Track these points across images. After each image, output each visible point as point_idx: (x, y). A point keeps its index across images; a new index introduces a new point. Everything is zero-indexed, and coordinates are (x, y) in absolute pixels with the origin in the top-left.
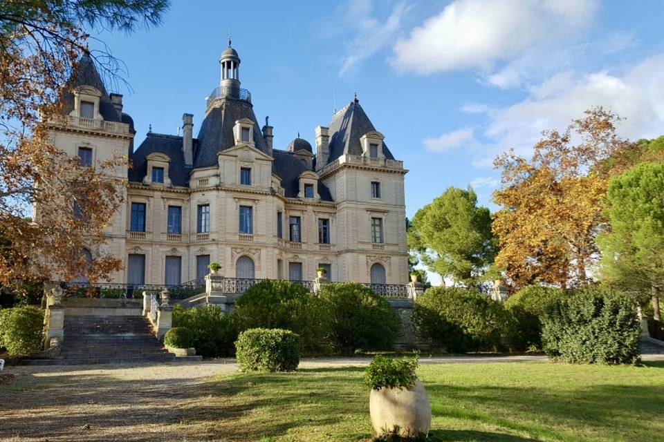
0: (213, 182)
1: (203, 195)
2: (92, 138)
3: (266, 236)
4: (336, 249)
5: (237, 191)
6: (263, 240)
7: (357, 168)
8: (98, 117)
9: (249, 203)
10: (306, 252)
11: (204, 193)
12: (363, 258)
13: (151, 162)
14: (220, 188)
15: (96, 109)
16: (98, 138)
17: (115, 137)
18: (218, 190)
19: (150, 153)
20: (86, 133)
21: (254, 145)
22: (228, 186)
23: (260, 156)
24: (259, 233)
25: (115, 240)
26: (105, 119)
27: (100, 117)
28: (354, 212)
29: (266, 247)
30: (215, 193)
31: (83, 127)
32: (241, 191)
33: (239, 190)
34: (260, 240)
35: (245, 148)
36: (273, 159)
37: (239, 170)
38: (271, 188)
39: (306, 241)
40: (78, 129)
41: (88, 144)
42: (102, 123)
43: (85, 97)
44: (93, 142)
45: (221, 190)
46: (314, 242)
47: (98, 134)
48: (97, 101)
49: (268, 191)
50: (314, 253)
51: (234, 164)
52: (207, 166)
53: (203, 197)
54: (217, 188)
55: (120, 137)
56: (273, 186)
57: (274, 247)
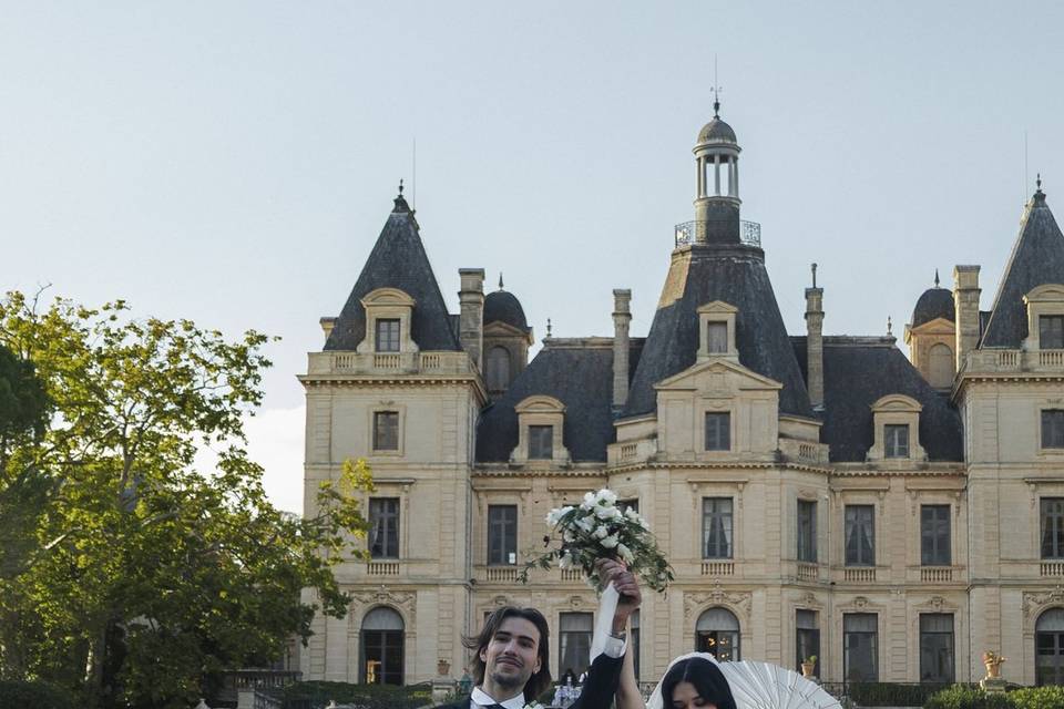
0: (645, 450)
1: (629, 479)
2: (398, 390)
3: (764, 561)
4: (965, 577)
5: (696, 467)
6: (758, 570)
7: (1000, 380)
8: (409, 346)
9: (724, 492)
10: (886, 589)
11: (628, 475)
12: (1014, 598)
13: (526, 416)
14: (655, 464)
15: (405, 330)
16: (408, 389)
17: (439, 382)
18: (652, 468)
19: (524, 398)
20: (386, 382)
21: (736, 359)
22: (674, 459)
23: (749, 383)
24: (747, 557)
25: (443, 590)
26: (421, 349)
27: (413, 346)
28: (992, 489)
29: (765, 586)
30: (647, 475)
31: (381, 373)
32: (703, 467)
33: (699, 465)
34: (751, 572)
35: (718, 369)
36: (780, 386)
37: (701, 420)
38: (778, 451)
39: (887, 563)
40: (370, 378)
41: (391, 403)
42: (416, 357)
43: (383, 312)
44: (398, 398)
45: (659, 467)
46: (909, 562)
47: (407, 382)
48: (405, 316)
49: (769, 459)
50: (909, 589)
51: (689, 407)
52: (639, 414)
53: (629, 484)
54: (651, 464)
55: (449, 382)
56: (781, 448)
57: (783, 586)
